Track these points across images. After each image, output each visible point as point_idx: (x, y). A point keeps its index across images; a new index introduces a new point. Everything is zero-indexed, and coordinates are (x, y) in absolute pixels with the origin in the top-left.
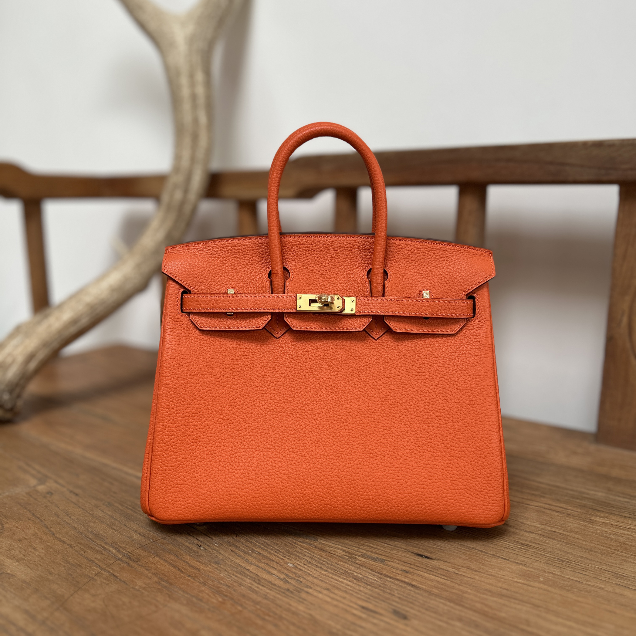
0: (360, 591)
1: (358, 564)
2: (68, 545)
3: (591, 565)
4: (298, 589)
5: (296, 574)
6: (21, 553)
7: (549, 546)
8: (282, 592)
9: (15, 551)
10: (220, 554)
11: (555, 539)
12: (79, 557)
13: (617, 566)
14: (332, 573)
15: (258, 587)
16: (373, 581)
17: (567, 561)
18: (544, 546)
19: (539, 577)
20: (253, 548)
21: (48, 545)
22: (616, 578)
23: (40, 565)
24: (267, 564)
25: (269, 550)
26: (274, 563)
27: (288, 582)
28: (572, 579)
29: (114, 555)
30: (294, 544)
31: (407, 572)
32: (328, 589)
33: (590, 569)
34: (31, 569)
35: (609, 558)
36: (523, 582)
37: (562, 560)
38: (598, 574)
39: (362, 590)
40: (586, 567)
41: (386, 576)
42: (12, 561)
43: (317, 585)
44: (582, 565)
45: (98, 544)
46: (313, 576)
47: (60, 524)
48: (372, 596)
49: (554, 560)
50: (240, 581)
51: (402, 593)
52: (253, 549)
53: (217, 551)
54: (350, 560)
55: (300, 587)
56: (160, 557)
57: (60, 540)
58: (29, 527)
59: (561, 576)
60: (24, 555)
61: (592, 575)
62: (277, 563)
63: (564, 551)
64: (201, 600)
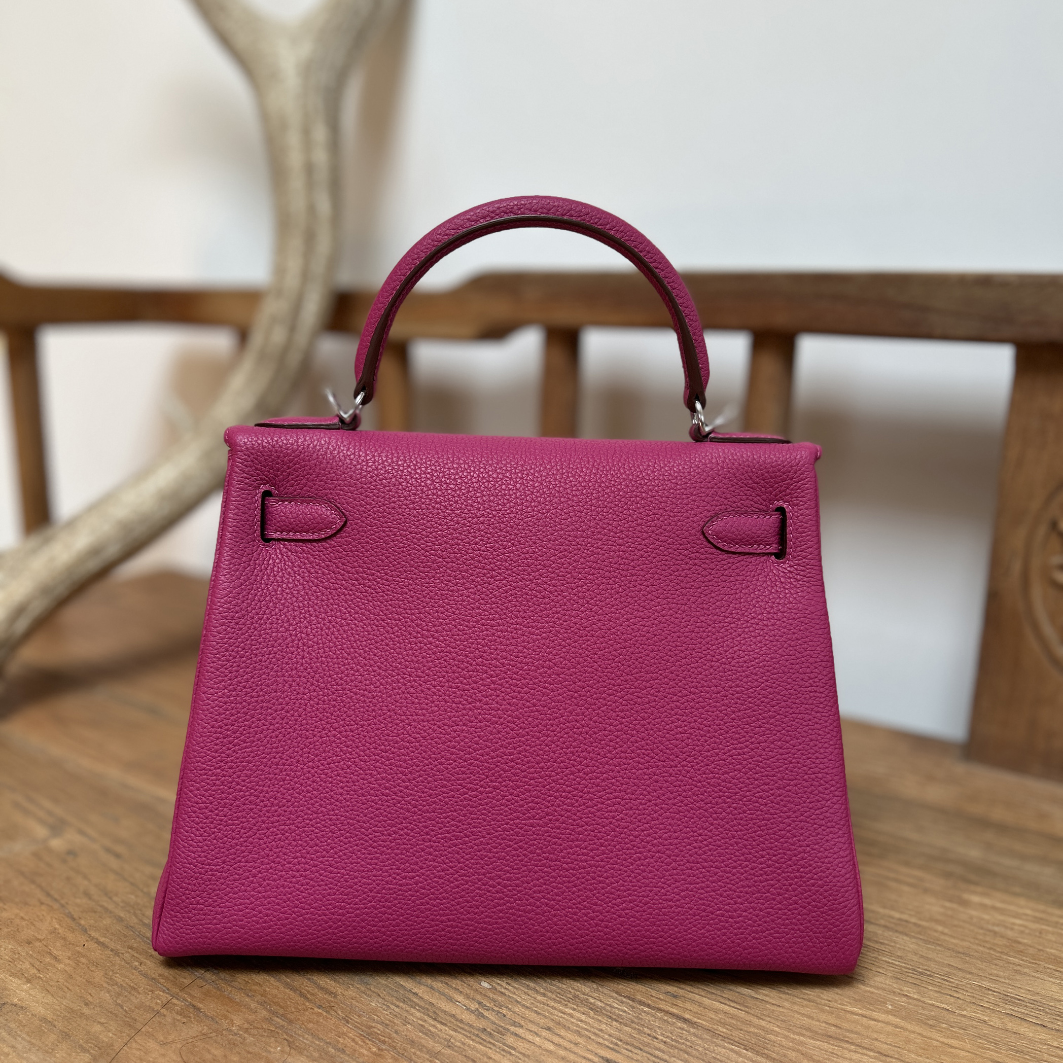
0: (601, 1030)
2: (112, 950)
3: (966, 981)
4: (500, 1029)
5: (494, 1001)
6: (33, 966)
7: (898, 946)
8: (474, 1034)
9: (23, 962)
11: (906, 935)
12: (133, 974)
13: (1007, 981)
14: (554, 1000)
15: (434, 1026)
16: (621, 1013)
17: (928, 973)
18: (891, 946)
19: (884, 1003)
21: (78, 952)
22: (1006, 1004)
23: (68, 988)
24: (446, 983)
27: (483, 1016)
28: (938, 1007)
31: (675, 997)
33: (964, 988)
34: (52, 995)
35: (994, 967)
36: (860, 1011)
37: (920, 972)
38: (977, 996)
39: (604, 1029)
40: (958, 985)
41: (642, 1003)
42: (19, 982)
43: (530, 1021)
44: (952, 980)
46: (524, 1005)
47: (95, 912)
48: (621, 1041)
49: (907, 972)
50: (405, 1014)
51: (670, 1035)
55: (503, 1025)
57: (98, 942)
58: (41, 917)
59: (919, 1000)
60: (39, 971)
61: (969, 999)
63: (922, 956)
64: (343, 1051)
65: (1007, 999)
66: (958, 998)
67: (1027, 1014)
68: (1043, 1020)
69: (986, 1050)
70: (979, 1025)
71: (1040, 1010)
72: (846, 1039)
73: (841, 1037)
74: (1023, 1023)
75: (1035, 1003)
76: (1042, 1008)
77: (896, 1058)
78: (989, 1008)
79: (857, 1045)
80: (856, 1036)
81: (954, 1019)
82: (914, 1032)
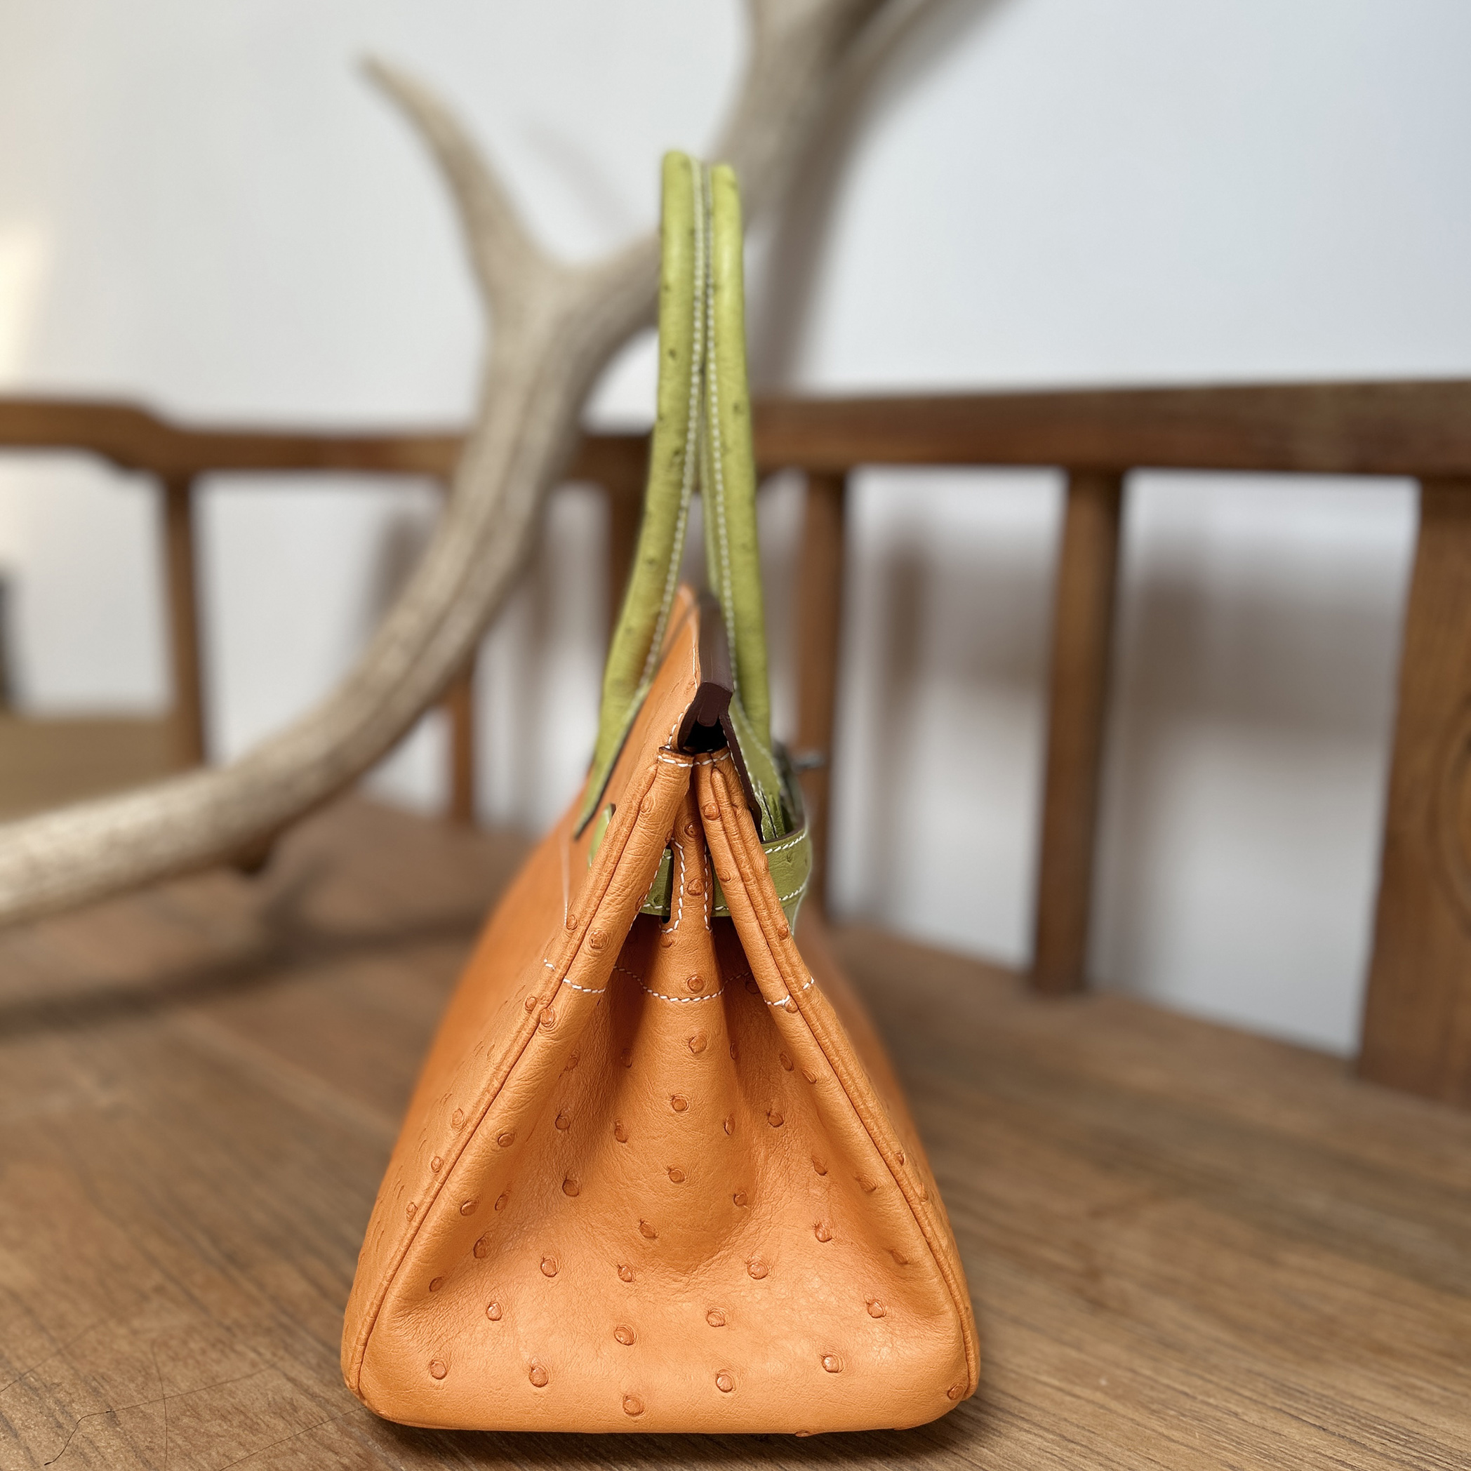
11: (1171, 1298)
19: (1098, 1376)
22: (1279, 1395)
28: (1174, 1388)
36: (1057, 1383)
38: (1240, 1382)
59: (1150, 1378)
65: (1283, 1389)
66: (1210, 1382)
67: (1305, 1411)
68: (1325, 1421)
69: (1220, 1449)
70: (1225, 1418)
71: (1326, 1408)
72: (1022, 1415)
73: (1016, 1413)
74: (1294, 1423)
75: (1324, 1399)
76: (1330, 1406)
77: (1082, 1445)
78: (1250, 1399)
79: (1034, 1424)
80: (1037, 1412)
81: (1191, 1406)
82: (1124, 1417)
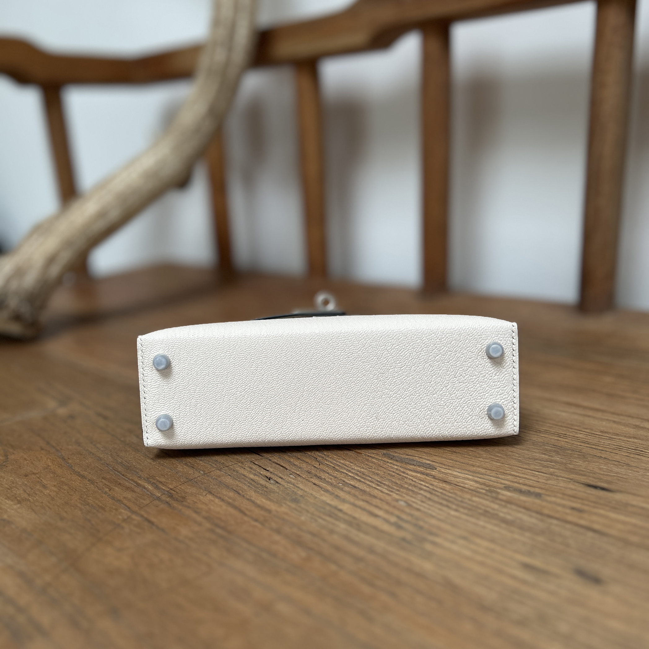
0: (514, 539)
1: (501, 500)
2: (89, 480)
4: (419, 538)
5: (411, 515)
6: (25, 491)
8: (394, 542)
9: (18, 489)
10: (298, 489)
12: (102, 497)
14: (467, 514)
15: (358, 536)
20: (344, 479)
21: (63, 482)
23: (49, 508)
24: (367, 502)
25: (368, 482)
26: (378, 501)
27: (401, 527)
29: (150, 493)
30: (402, 474)
31: (580, 511)
32: (464, 538)
34: (36, 513)
39: (517, 538)
41: (549, 516)
43: (447, 532)
45: (129, 479)
46: (439, 519)
48: (535, 548)
50: (331, 526)
52: (344, 481)
53: (294, 485)
54: (489, 494)
55: (421, 535)
56: (213, 494)
57: (79, 475)
58: (40, 458)
60: (29, 495)
62: (381, 499)
64: (275, 556)
